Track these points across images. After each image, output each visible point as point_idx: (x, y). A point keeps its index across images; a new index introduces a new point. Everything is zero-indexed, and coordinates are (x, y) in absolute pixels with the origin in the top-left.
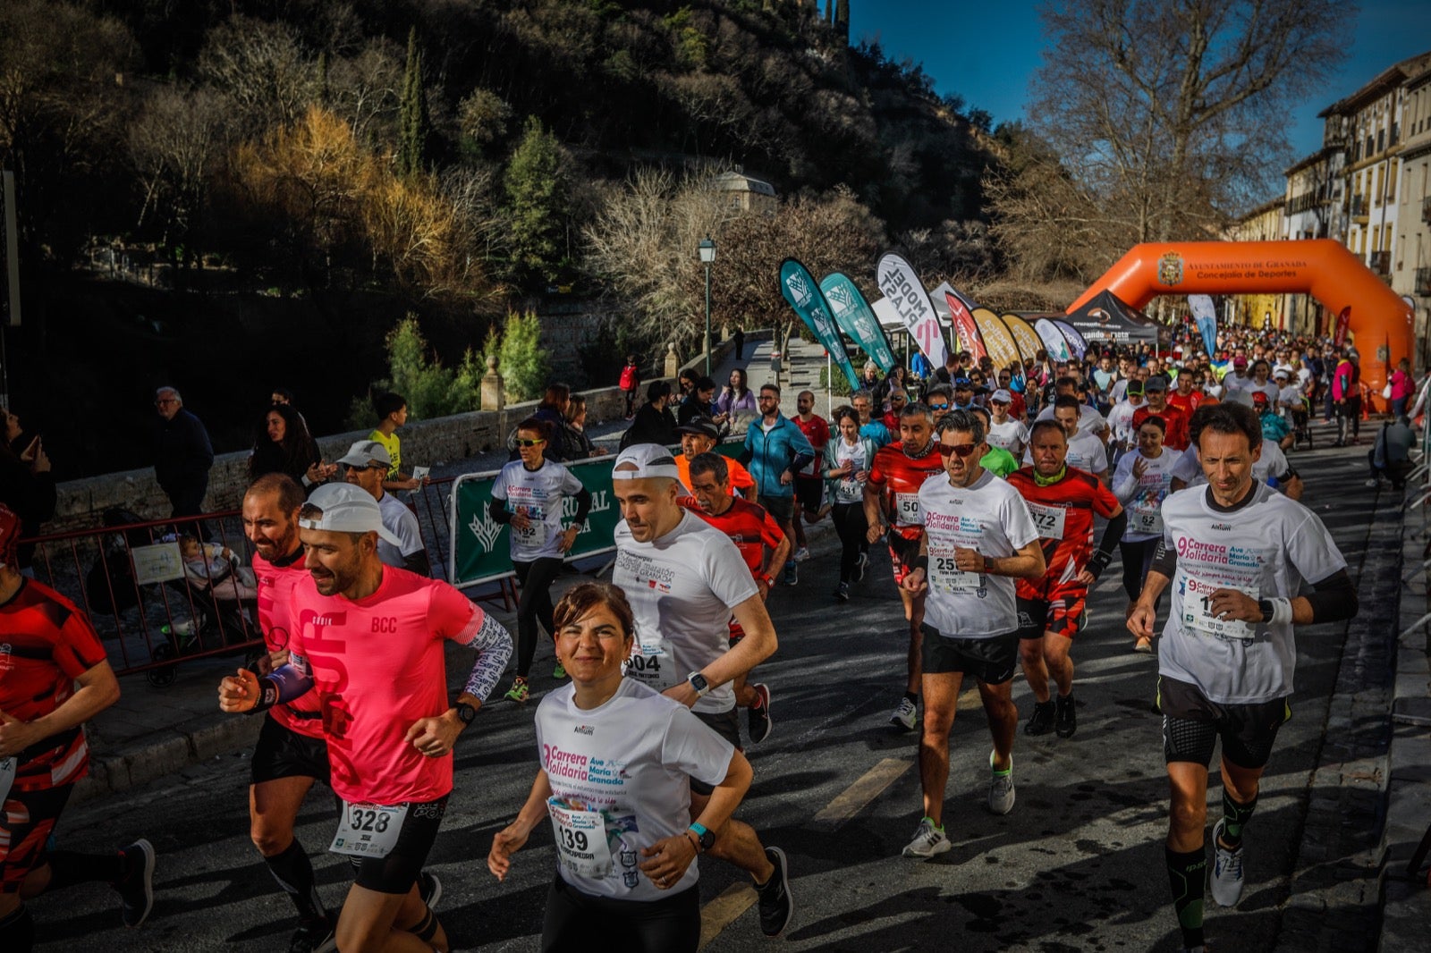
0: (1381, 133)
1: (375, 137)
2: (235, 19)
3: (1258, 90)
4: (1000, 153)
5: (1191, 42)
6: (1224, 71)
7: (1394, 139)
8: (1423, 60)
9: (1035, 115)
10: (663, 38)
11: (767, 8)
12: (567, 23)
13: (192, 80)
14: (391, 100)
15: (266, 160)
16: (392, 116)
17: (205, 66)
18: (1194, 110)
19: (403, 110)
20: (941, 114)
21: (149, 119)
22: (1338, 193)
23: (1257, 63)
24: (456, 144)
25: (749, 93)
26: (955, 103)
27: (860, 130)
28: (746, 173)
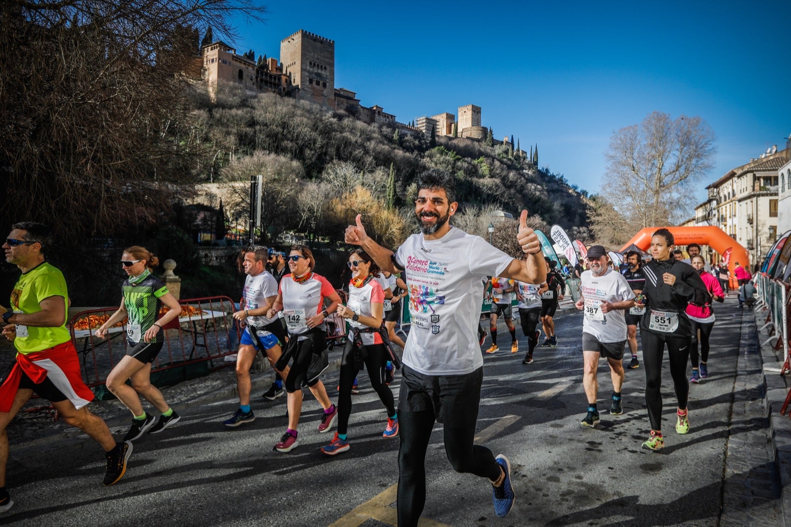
0: (729, 193)
1: (378, 198)
2: (335, 161)
3: (683, 179)
4: (592, 204)
5: (658, 163)
6: (670, 173)
7: (734, 195)
8: (742, 167)
9: (604, 188)
10: (475, 167)
11: (510, 157)
12: (443, 162)
13: (320, 179)
14: (384, 186)
15: (342, 204)
16: (384, 191)
17: (324, 175)
18: (660, 186)
19: (388, 190)
20: (570, 191)
21: (305, 192)
22: (715, 215)
23: (682, 170)
24: (405, 201)
25: (504, 185)
26: (575, 188)
27: (543, 197)
28: (503, 210)
